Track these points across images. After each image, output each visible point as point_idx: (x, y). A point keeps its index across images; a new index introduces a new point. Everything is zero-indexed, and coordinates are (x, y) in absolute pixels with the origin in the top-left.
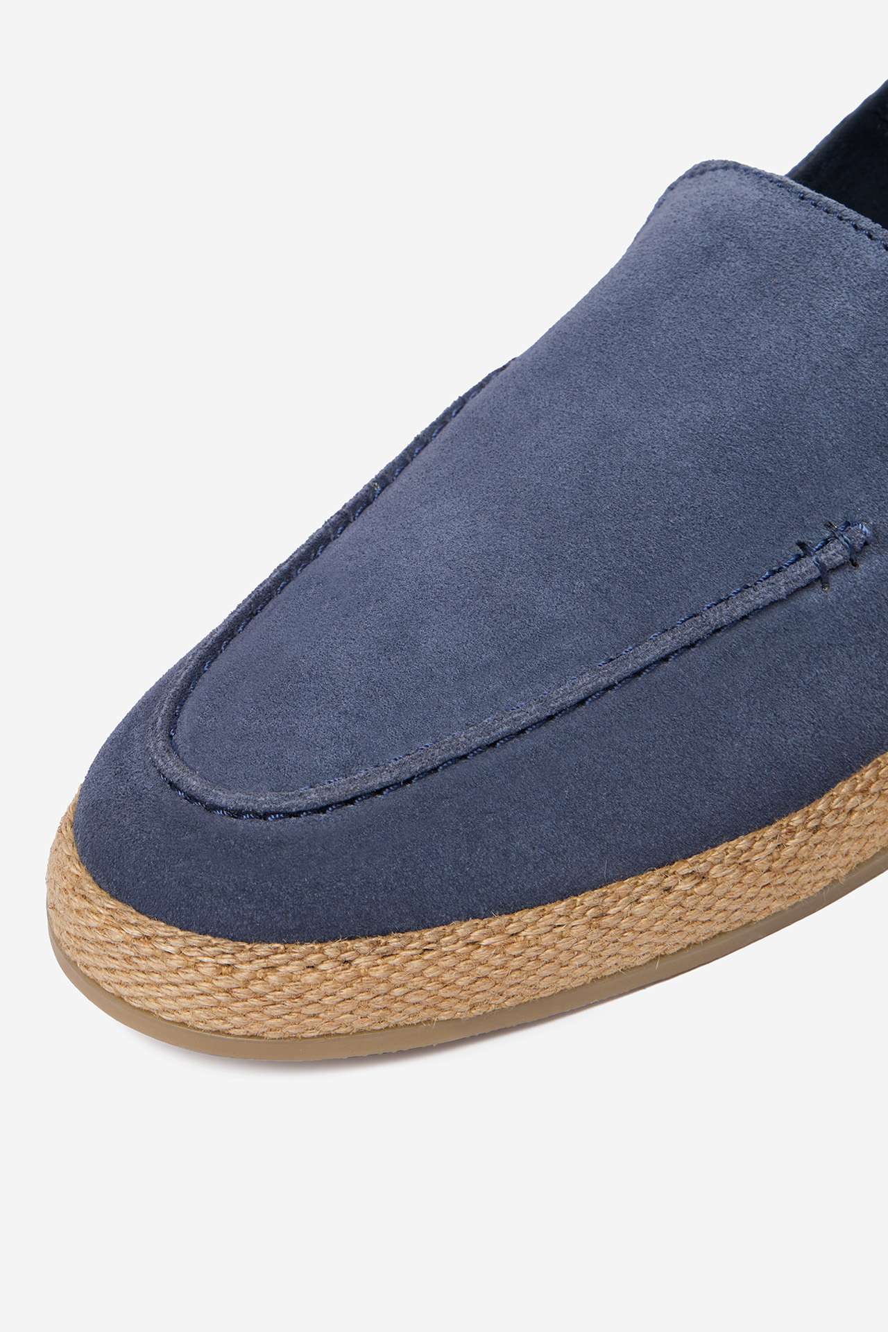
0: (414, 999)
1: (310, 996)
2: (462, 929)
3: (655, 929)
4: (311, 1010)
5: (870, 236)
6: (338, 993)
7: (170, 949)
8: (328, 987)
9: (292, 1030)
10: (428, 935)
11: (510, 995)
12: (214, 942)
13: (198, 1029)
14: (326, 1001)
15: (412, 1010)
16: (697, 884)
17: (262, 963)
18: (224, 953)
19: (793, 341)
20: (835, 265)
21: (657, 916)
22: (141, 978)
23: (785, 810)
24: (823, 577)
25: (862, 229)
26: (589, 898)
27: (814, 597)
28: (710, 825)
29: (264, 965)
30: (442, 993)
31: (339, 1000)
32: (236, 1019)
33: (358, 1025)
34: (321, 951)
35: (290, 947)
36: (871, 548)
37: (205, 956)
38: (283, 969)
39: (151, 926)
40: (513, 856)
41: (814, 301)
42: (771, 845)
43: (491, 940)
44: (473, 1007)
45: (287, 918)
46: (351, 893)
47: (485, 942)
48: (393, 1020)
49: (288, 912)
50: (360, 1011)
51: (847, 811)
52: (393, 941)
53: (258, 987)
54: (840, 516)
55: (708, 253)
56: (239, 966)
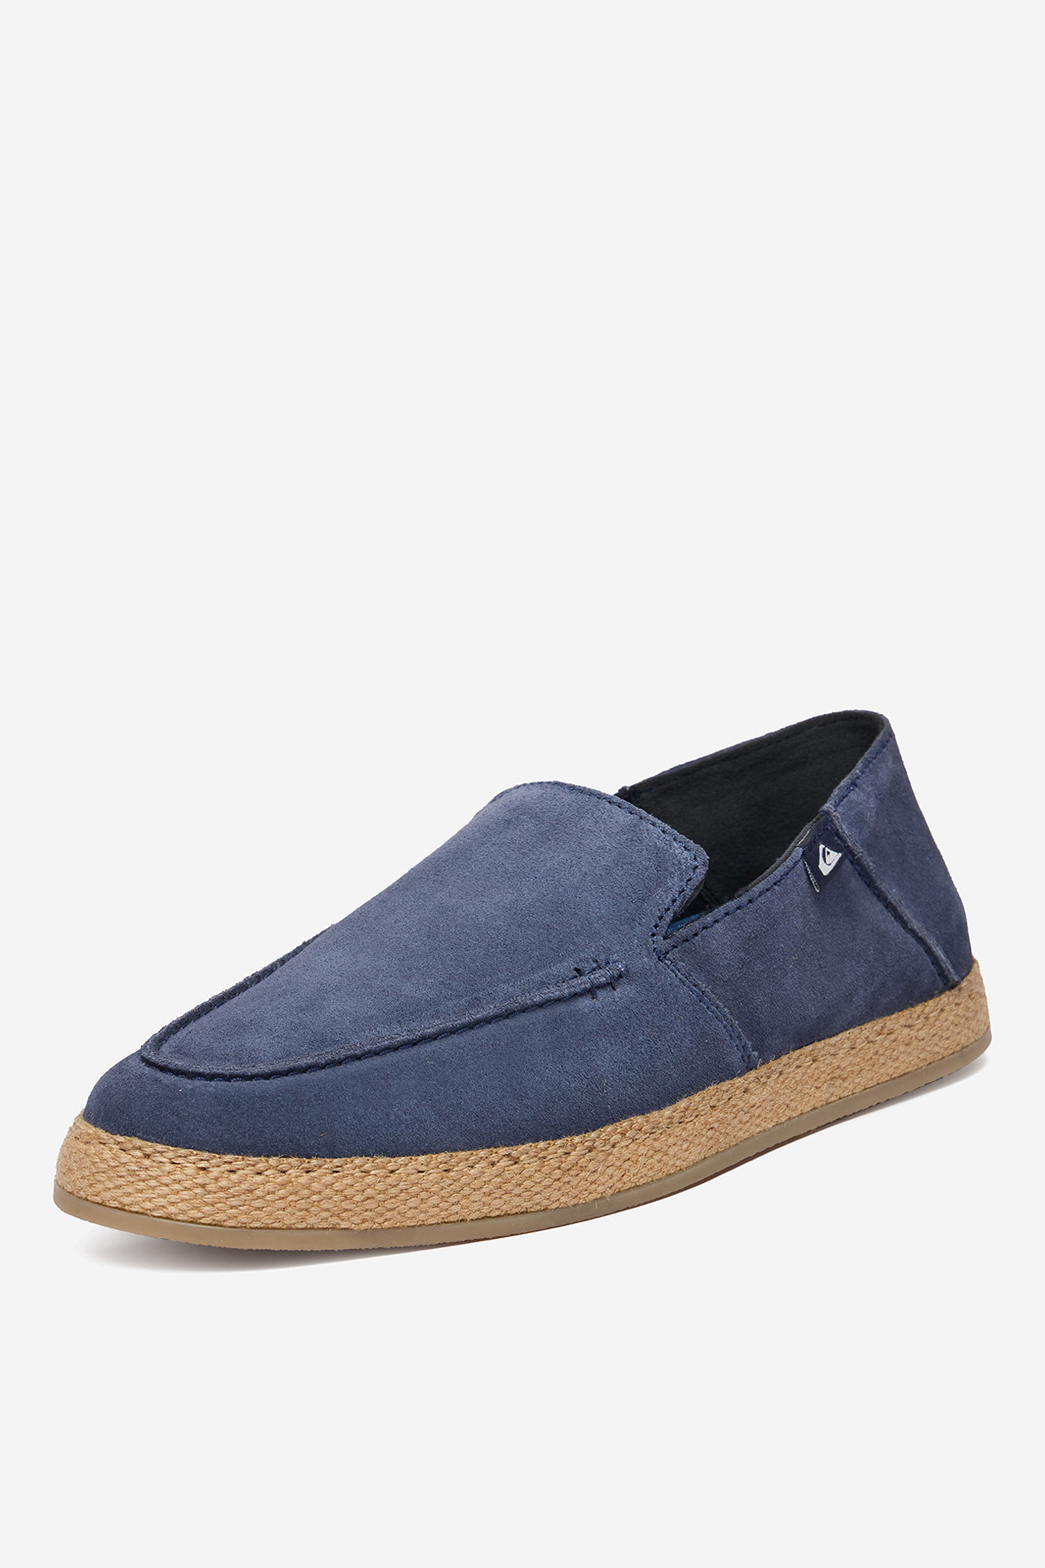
0: (327, 1206)
1: (258, 1193)
2: (358, 1161)
3: (483, 1190)
4: (258, 1203)
5: (620, 807)
6: (276, 1193)
7: (164, 1160)
8: (269, 1187)
9: (244, 1219)
10: (336, 1161)
11: (388, 1217)
12: (195, 1152)
13: (179, 1221)
14: (268, 1197)
15: (325, 1214)
16: (512, 1165)
17: (228, 1167)
18: (202, 1160)
19: (569, 861)
20: (596, 822)
21: (486, 1179)
22: (141, 1185)
23: (570, 1132)
24: (591, 991)
25: (614, 803)
26: (442, 1157)
27: (585, 1003)
28: (520, 1127)
29: (228, 1168)
30: (344, 1205)
31: (277, 1198)
32: (207, 1208)
33: (288, 1221)
34: (267, 1162)
35: (246, 1158)
36: (624, 979)
37: (189, 1162)
38: (240, 1172)
39: (151, 1147)
40: (392, 1117)
41: (583, 841)
42: (560, 1151)
43: (377, 1171)
44: (364, 1221)
45: (245, 1137)
46: (285, 1104)
47: (373, 1172)
48: (312, 1221)
49: (246, 1133)
50: (290, 1209)
51: (612, 1144)
52: (314, 1162)
53: (223, 1183)
54: (603, 957)
55: (509, 822)
56: (211, 1169)
